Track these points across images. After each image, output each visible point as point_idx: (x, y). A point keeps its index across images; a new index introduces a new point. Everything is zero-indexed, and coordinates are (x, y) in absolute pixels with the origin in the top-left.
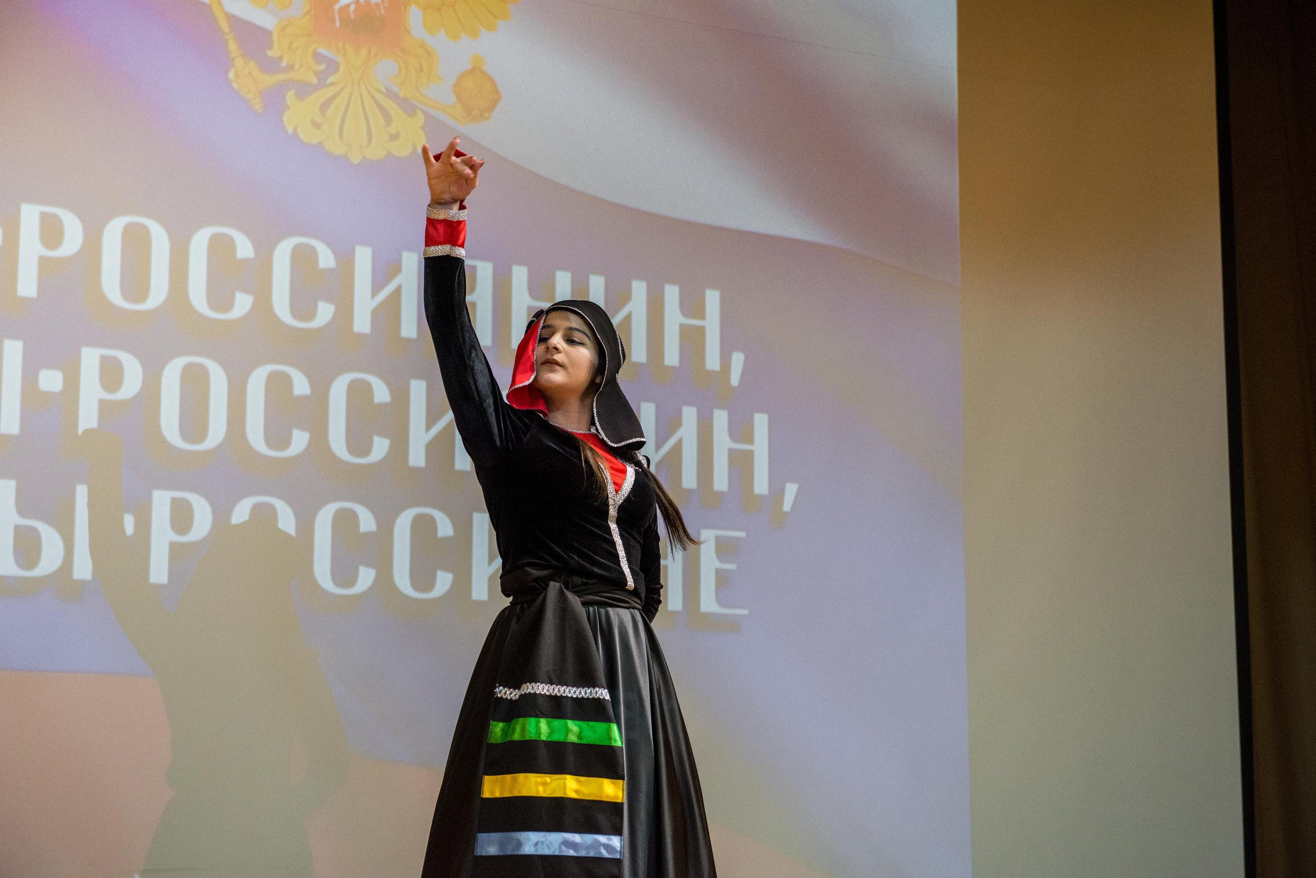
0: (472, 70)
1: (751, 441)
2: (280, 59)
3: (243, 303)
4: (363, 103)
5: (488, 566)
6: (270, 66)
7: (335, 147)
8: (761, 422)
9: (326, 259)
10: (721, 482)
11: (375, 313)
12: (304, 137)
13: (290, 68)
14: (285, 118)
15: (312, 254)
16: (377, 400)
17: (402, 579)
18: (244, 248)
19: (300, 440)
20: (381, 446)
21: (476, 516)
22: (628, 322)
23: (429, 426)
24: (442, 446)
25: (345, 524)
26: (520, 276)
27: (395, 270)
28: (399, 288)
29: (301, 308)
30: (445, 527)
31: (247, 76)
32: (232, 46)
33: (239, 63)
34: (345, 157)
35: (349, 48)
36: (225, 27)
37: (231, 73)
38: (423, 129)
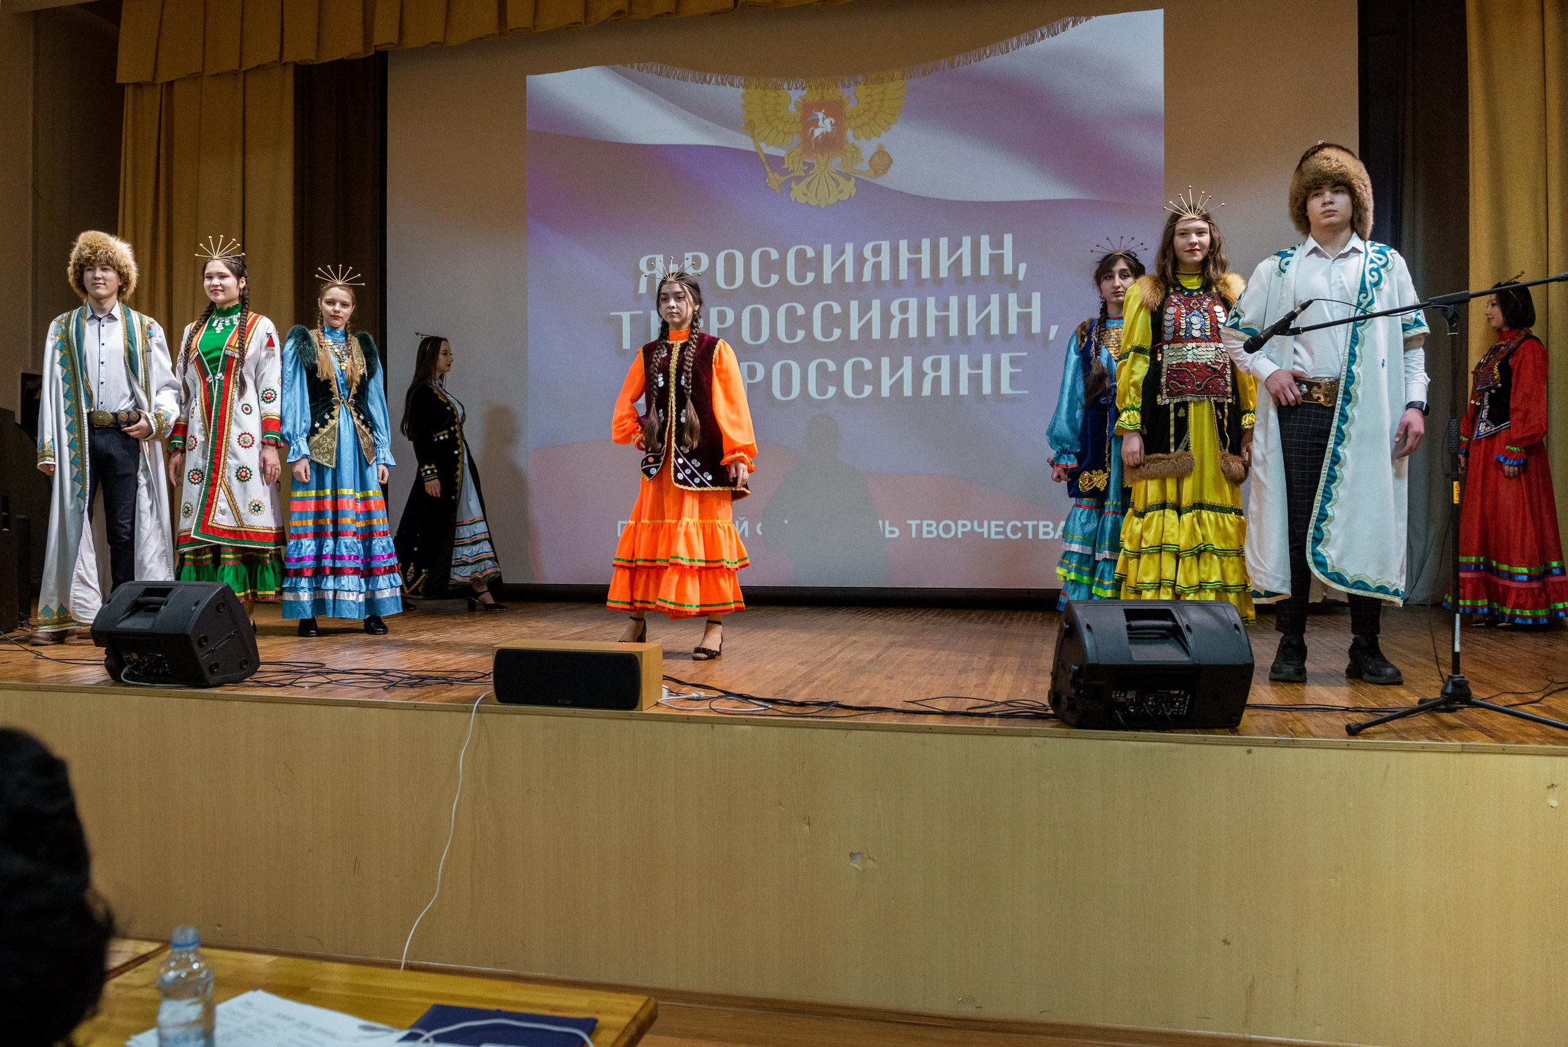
0: (878, 153)
1: (1030, 306)
2: (788, 168)
3: (775, 279)
4: (826, 179)
5: (889, 381)
6: (783, 173)
7: (814, 203)
8: (1036, 297)
9: (810, 253)
10: (1013, 328)
11: (833, 274)
12: (800, 202)
13: (793, 171)
14: (791, 194)
15: (805, 251)
16: (835, 312)
17: (848, 390)
18: (774, 255)
19: (801, 334)
20: (837, 333)
21: (883, 359)
22: (960, 257)
23: (860, 321)
24: (866, 329)
25: (822, 369)
26: (903, 244)
27: (842, 252)
28: (844, 261)
29: (800, 277)
30: (868, 365)
31: (774, 179)
32: (767, 167)
33: (770, 174)
34: (818, 205)
35: (819, 157)
36: (764, 161)
37: (767, 180)
38: (855, 185)
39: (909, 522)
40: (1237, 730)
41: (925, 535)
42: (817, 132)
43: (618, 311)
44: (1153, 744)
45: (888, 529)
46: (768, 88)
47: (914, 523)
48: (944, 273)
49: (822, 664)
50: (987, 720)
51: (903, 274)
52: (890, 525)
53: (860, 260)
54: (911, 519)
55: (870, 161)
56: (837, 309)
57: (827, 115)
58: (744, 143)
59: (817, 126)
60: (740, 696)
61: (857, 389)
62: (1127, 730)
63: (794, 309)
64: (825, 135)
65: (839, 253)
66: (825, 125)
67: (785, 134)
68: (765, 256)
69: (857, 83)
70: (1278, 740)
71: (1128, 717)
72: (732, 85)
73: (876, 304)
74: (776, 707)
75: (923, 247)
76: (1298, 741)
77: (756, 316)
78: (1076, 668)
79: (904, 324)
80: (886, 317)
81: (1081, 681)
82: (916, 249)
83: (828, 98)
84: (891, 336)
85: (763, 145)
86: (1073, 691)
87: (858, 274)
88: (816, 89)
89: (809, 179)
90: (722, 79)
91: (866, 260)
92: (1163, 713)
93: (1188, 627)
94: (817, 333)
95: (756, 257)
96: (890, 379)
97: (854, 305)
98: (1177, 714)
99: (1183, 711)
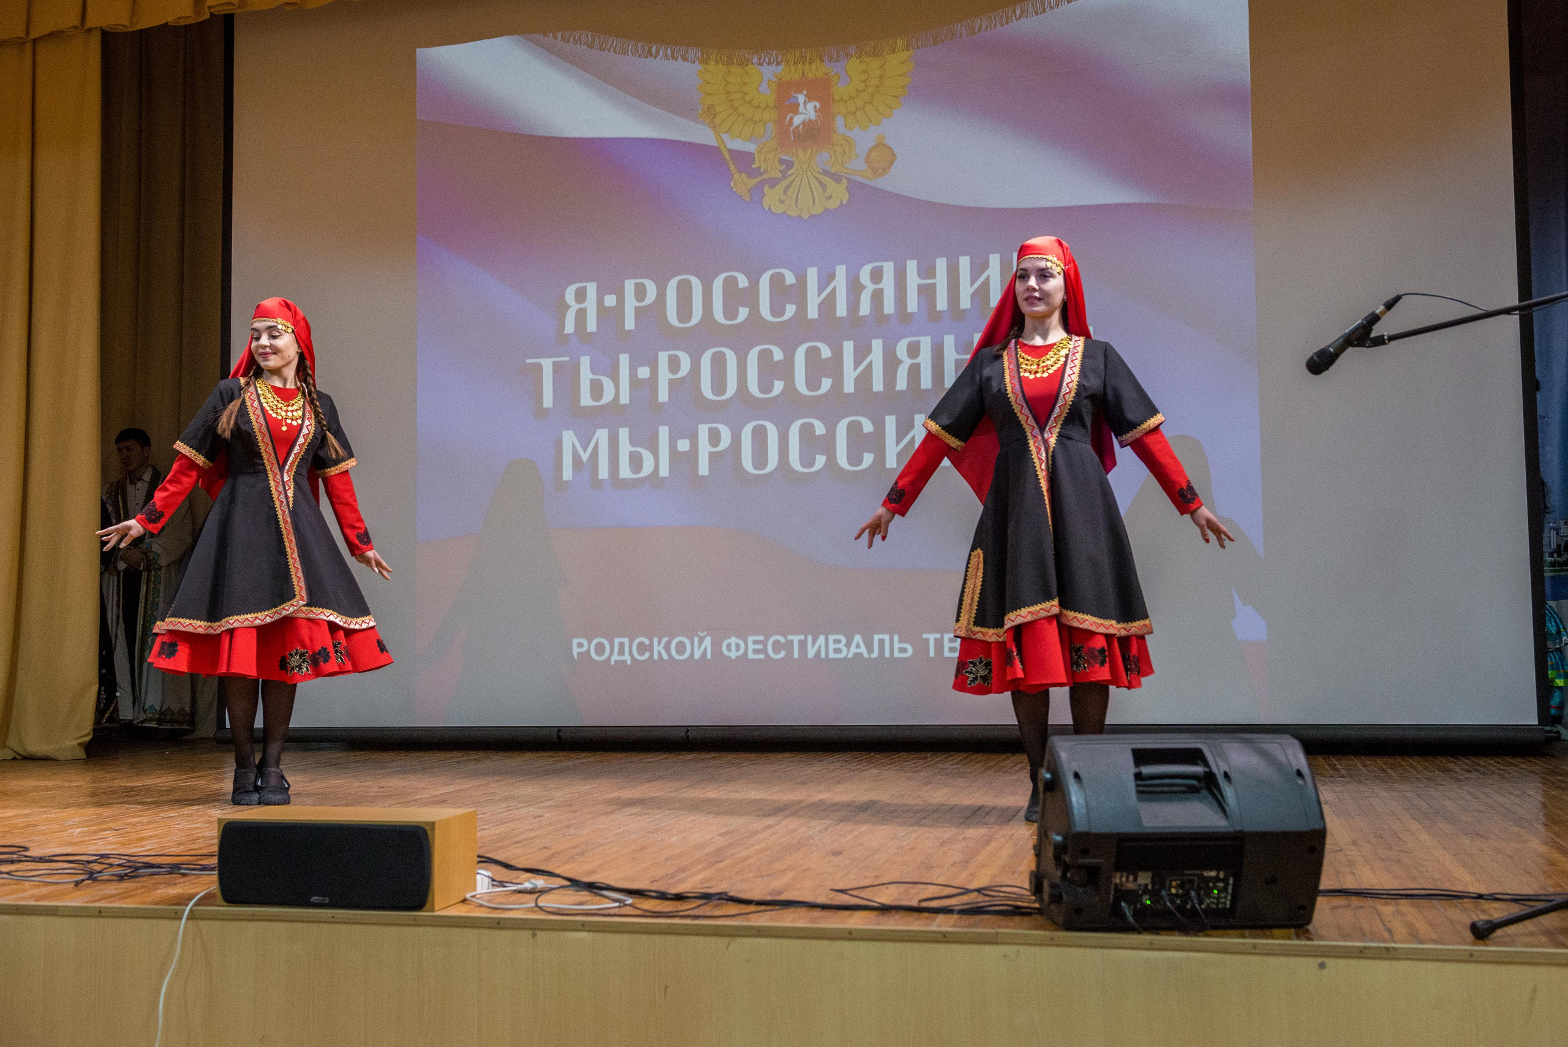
0: (877, 146)
2: (759, 168)
3: (743, 313)
4: (809, 182)
5: (897, 445)
6: (753, 173)
7: (793, 212)
9: (790, 278)
11: (820, 306)
12: (774, 211)
14: (763, 202)
15: (782, 277)
16: (823, 357)
17: (842, 460)
18: (743, 281)
19: (778, 386)
20: (826, 384)
21: (887, 418)
22: (987, 281)
24: (864, 379)
25: (807, 432)
26: (912, 266)
27: (832, 277)
28: (835, 288)
29: (777, 310)
30: (868, 427)
31: (741, 182)
32: (732, 167)
33: (736, 176)
34: (799, 216)
35: (800, 152)
36: (728, 157)
37: (732, 183)
38: (847, 188)
39: (925, 636)
40: (1307, 931)
41: (947, 654)
42: (798, 120)
43: (539, 358)
44: (1177, 955)
45: (897, 645)
46: (732, 63)
47: (932, 637)
48: (965, 303)
49: (756, 833)
50: (941, 918)
51: (912, 306)
52: (900, 641)
53: (855, 288)
54: (928, 632)
55: (867, 157)
56: (826, 352)
57: (810, 98)
58: (700, 134)
59: (796, 112)
60: (590, 886)
61: (855, 458)
62: (1140, 933)
63: (769, 353)
64: (807, 124)
65: (827, 278)
66: (807, 111)
67: (755, 124)
68: (730, 283)
69: (848, 55)
70: (1365, 948)
71: (1141, 913)
72: (685, 59)
73: (877, 345)
75: (938, 269)
76: (1395, 949)
77: (719, 362)
78: (1059, 838)
79: (914, 371)
80: (891, 363)
81: (1067, 859)
82: (927, 271)
83: (810, 75)
84: (898, 388)
85: (726, 137)
86: (1059, 873)
87: (853, 305)
88: (795, 64)
89: (788, 181)
90: (673, 52)
91: (864, 287)
92: (1193, 906)
93: (1226, 775)
94: (800, 384)
95: (718, 284)
96: (898, 443)
97: (848, 347)
98: (1214, 906)
99: (1225, 903)
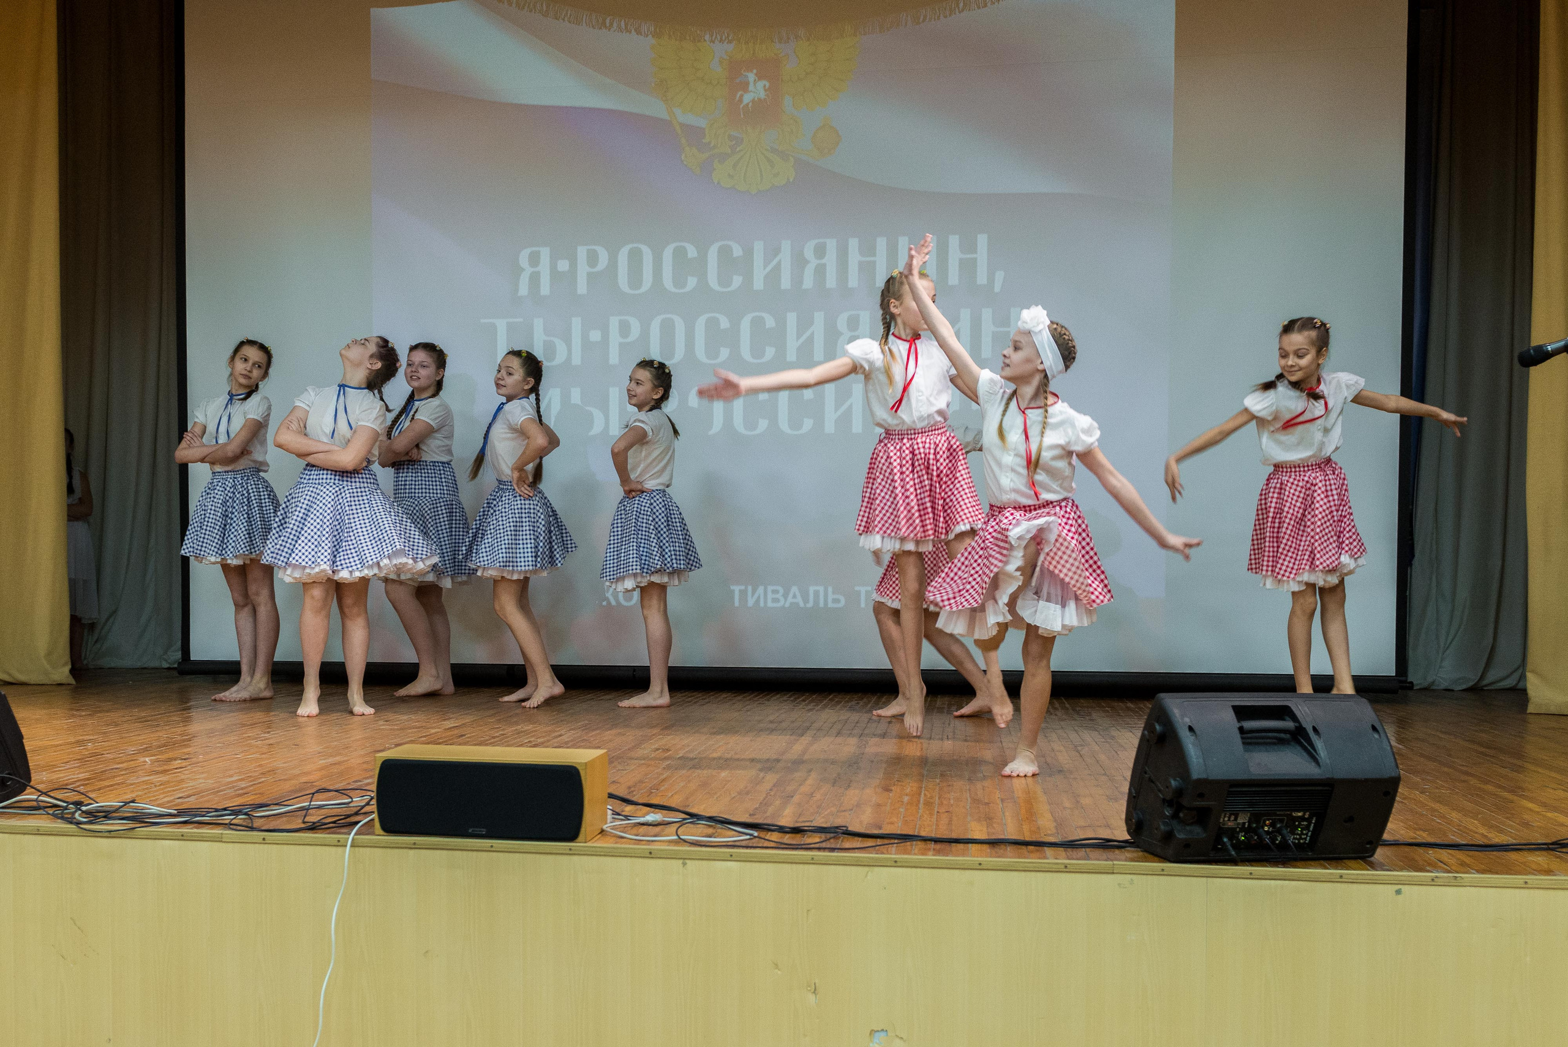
0: (823, 127)
2: (710, 143)
3: (692, 282)
4: (757, 158)
6: (704, 147)
7: (742, 187)
9: (737, 251)
11: (766, 277)
12: (723, 185)
14: (713, 176)
15: (730, 249)
16: (767, 326)
17: (784, 425)
18: (692, 252)
19: (724, 353)
23: (798, 338)
24: (806, 347)
26: (853, 244)
27: (777, 251)
28: (779, 263)
29: (724, 281)
31: (692, 156)
32: (683, 141)
33: (687, 149)
34: (747, 191)
35: (750, 130)
36: (679, 131)
37: (683, 156)
38: (793, 167)
40: (1370, 863)
42: (748, 98)
43: (492, 318)
45: (831, 596)
46: (685, 39)
51: (853, 281)
52: (833, 592)
53: (799, 262)
55: (814, 137)
56: (770, 322)
57: (759, 77)
58: (655, 108)
59: (746, 90)
60: (711, 819)
64: (757, 102)
65: (773, 252)
66: (757, 89)
67: (706, 100)
68: (680, 254)
69: (797, 37)
70: (1437, 877)
71: (1237, 846)
72: (639, 33)
73: (819, 318)
74: (762, 834)
75: (878, 249)
76: (1462, 877)
77: (667, 327)
78: (1175, 784)
80: (832, 334)
81: (1183, 801)
82: (868, 249)
83: (760, 55)
85: (678, 111)
87: (797, 279)
88: (746, 43)
89: (737, 157)
90: (626, 24)
91: (807, 262)
92: (1283, 842)
93: (1315, 729)
94: (746, 350)
95: (668, 253)
96: (836, 410)
97: (792, 318)
98: (1297, 841)
99: (1305, 839)
